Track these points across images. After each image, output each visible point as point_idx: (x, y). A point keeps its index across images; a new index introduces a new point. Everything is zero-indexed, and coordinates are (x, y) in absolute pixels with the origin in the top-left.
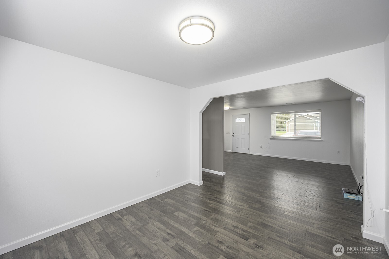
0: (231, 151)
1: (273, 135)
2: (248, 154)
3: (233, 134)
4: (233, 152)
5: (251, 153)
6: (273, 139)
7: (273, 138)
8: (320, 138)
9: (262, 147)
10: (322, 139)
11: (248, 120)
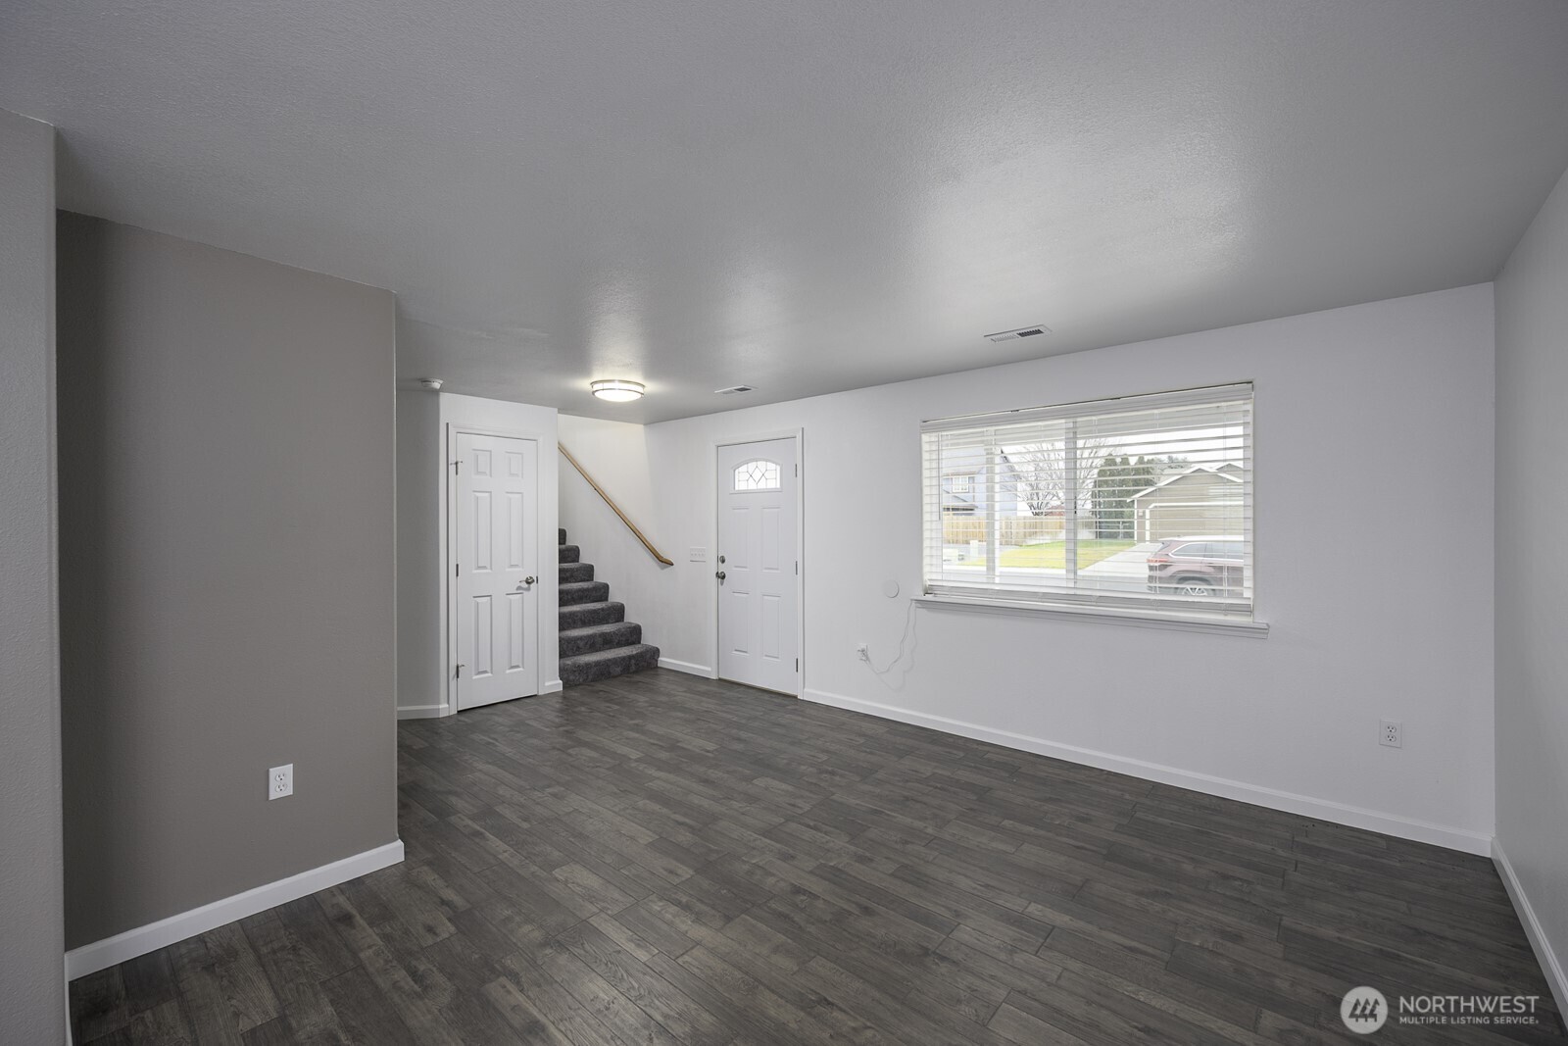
0: (709, 671)
1: (930, 575)
2: (795, 697)
3: (722, 568)
4: (720, 679)
5: (811, 691)
6: (933, 602)
7: (929, 597)
8: (1247, 610)
9: (868, 659)
10: (1260, 620)
11: (794, 472)
